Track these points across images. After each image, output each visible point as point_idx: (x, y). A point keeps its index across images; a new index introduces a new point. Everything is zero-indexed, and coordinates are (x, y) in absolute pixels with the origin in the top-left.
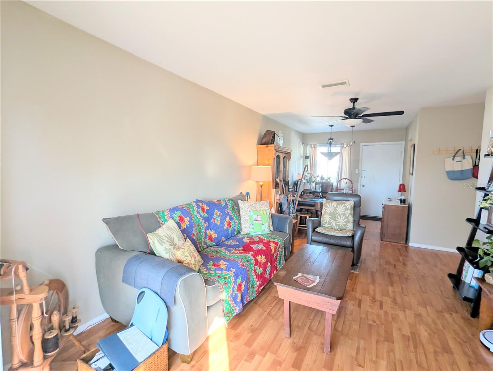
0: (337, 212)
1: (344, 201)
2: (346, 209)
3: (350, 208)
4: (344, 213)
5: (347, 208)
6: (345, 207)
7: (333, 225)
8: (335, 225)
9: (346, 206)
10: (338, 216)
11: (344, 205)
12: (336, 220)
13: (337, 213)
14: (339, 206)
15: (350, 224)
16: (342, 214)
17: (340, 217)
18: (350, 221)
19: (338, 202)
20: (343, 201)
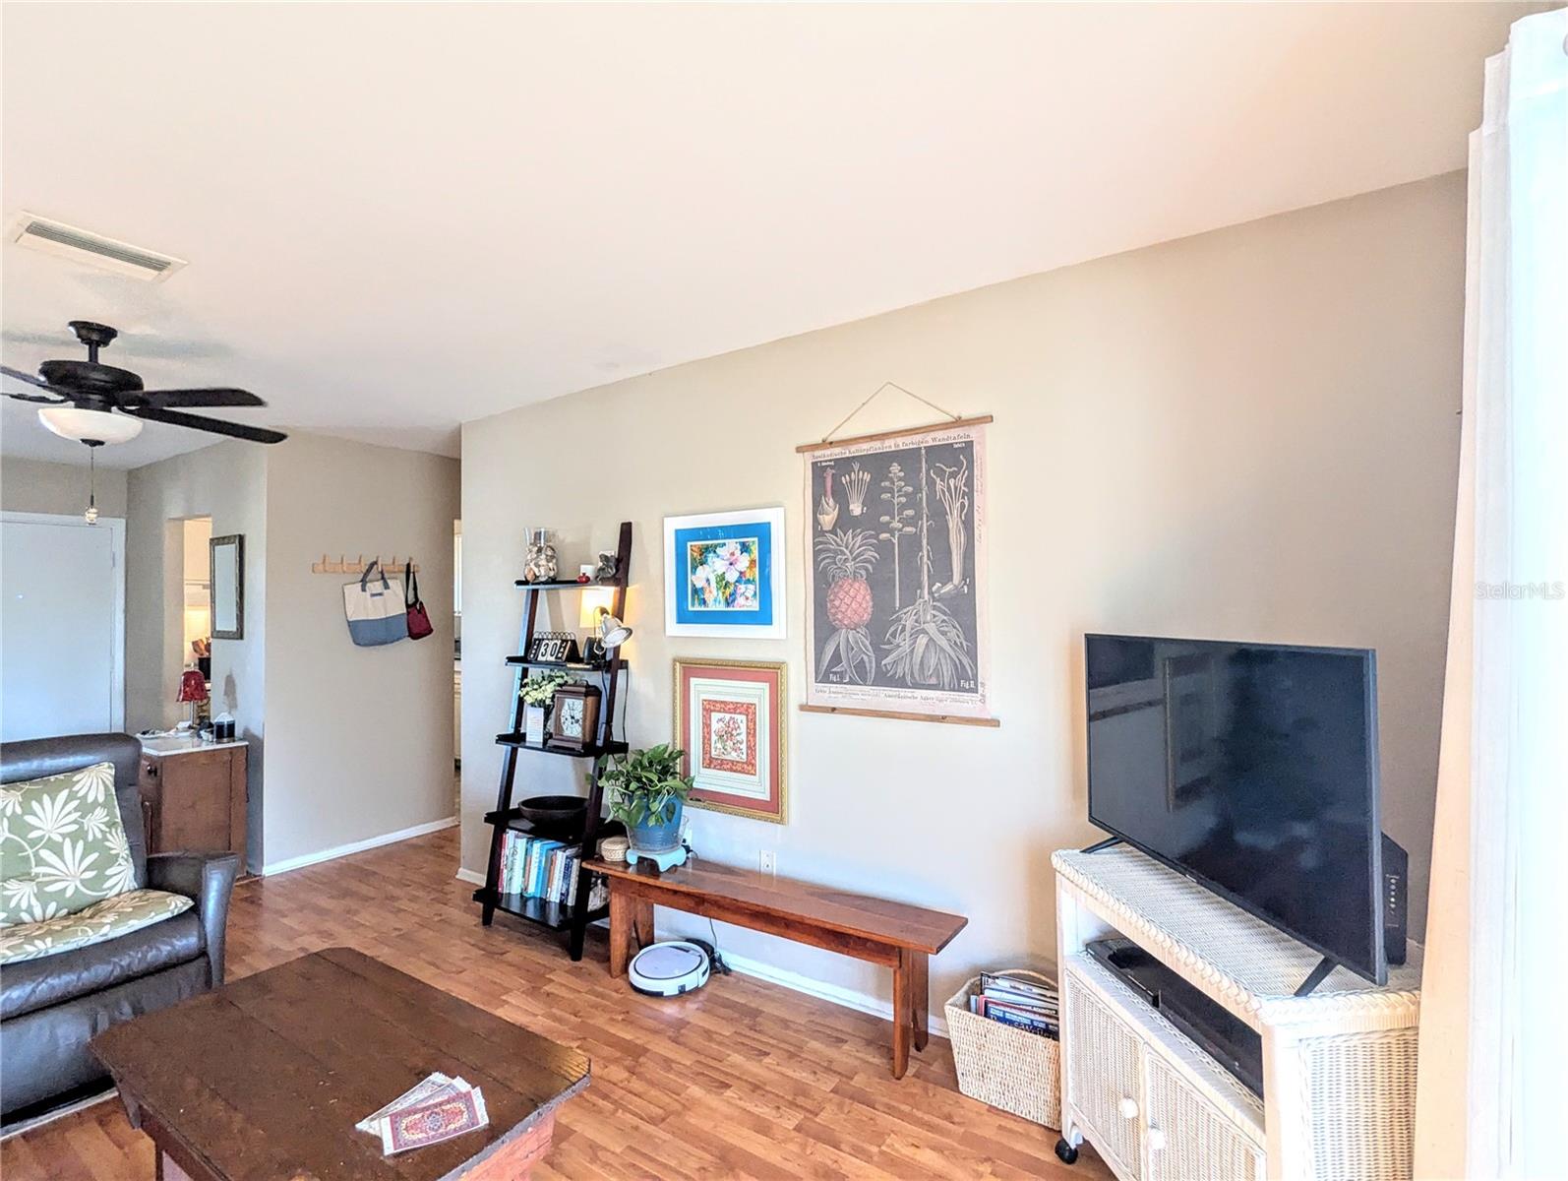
0: (33, 835)
1: (61, 777)
2: (86, 809)
3: (101, 799)
4: (75, 827)
5: (90, 799)
6: (75, 803)
7: (24, 905)
8: (34, 901)
9: (80, 794)
10: (45, 854)
11: (64, 794)
12: (37, 875)
13: (33, 843)
14: (40, 802)
15: (120, 869)
16: (64, 836)
17: (61, 856)
18: (117, 855)
19: (26, 786)
20: (52, 778)
